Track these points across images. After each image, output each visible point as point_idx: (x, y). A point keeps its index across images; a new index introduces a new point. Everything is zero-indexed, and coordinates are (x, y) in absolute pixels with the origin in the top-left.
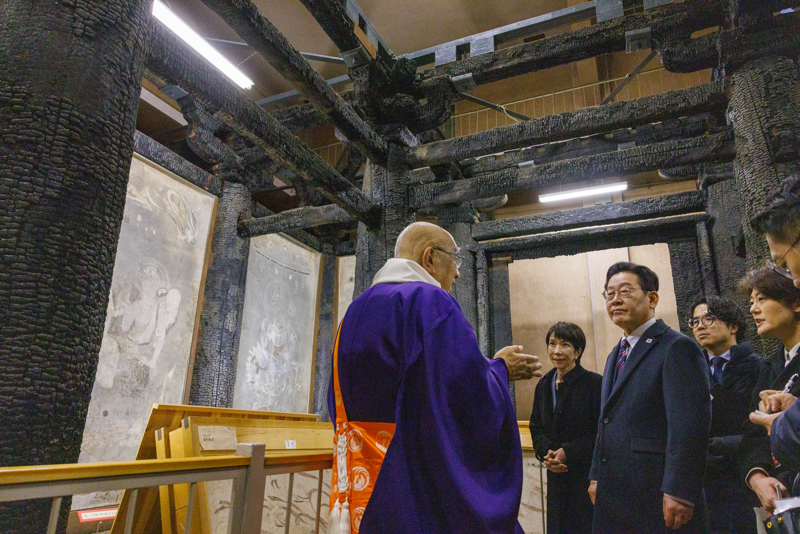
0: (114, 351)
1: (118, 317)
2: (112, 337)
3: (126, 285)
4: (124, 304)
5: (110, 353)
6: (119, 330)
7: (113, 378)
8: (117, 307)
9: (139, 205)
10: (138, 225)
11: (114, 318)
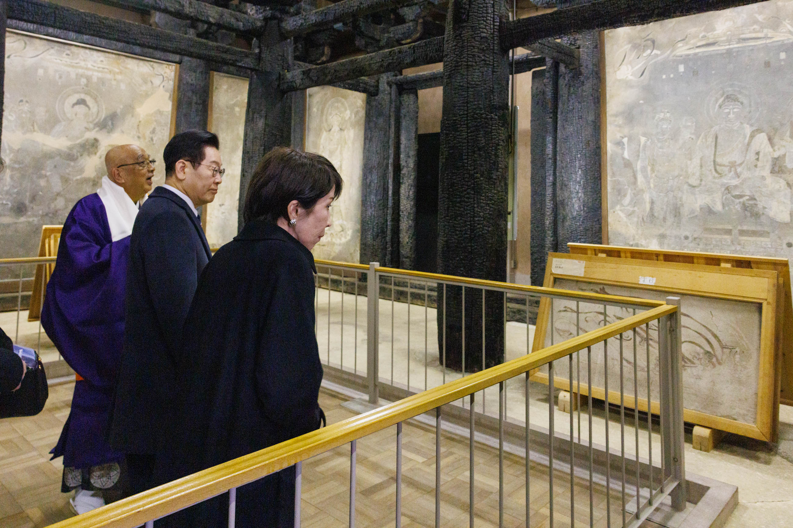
0: (782, 188)
1: (779, 157)
2: (777, 176)
3: (782, 125)
4: (784, 143)
5: (779, 191)
6: (783, 168)
7: (789, 212)
8: (776, 148)
9: (780, 43)
10: (783, 63)
11: (775, 158)
